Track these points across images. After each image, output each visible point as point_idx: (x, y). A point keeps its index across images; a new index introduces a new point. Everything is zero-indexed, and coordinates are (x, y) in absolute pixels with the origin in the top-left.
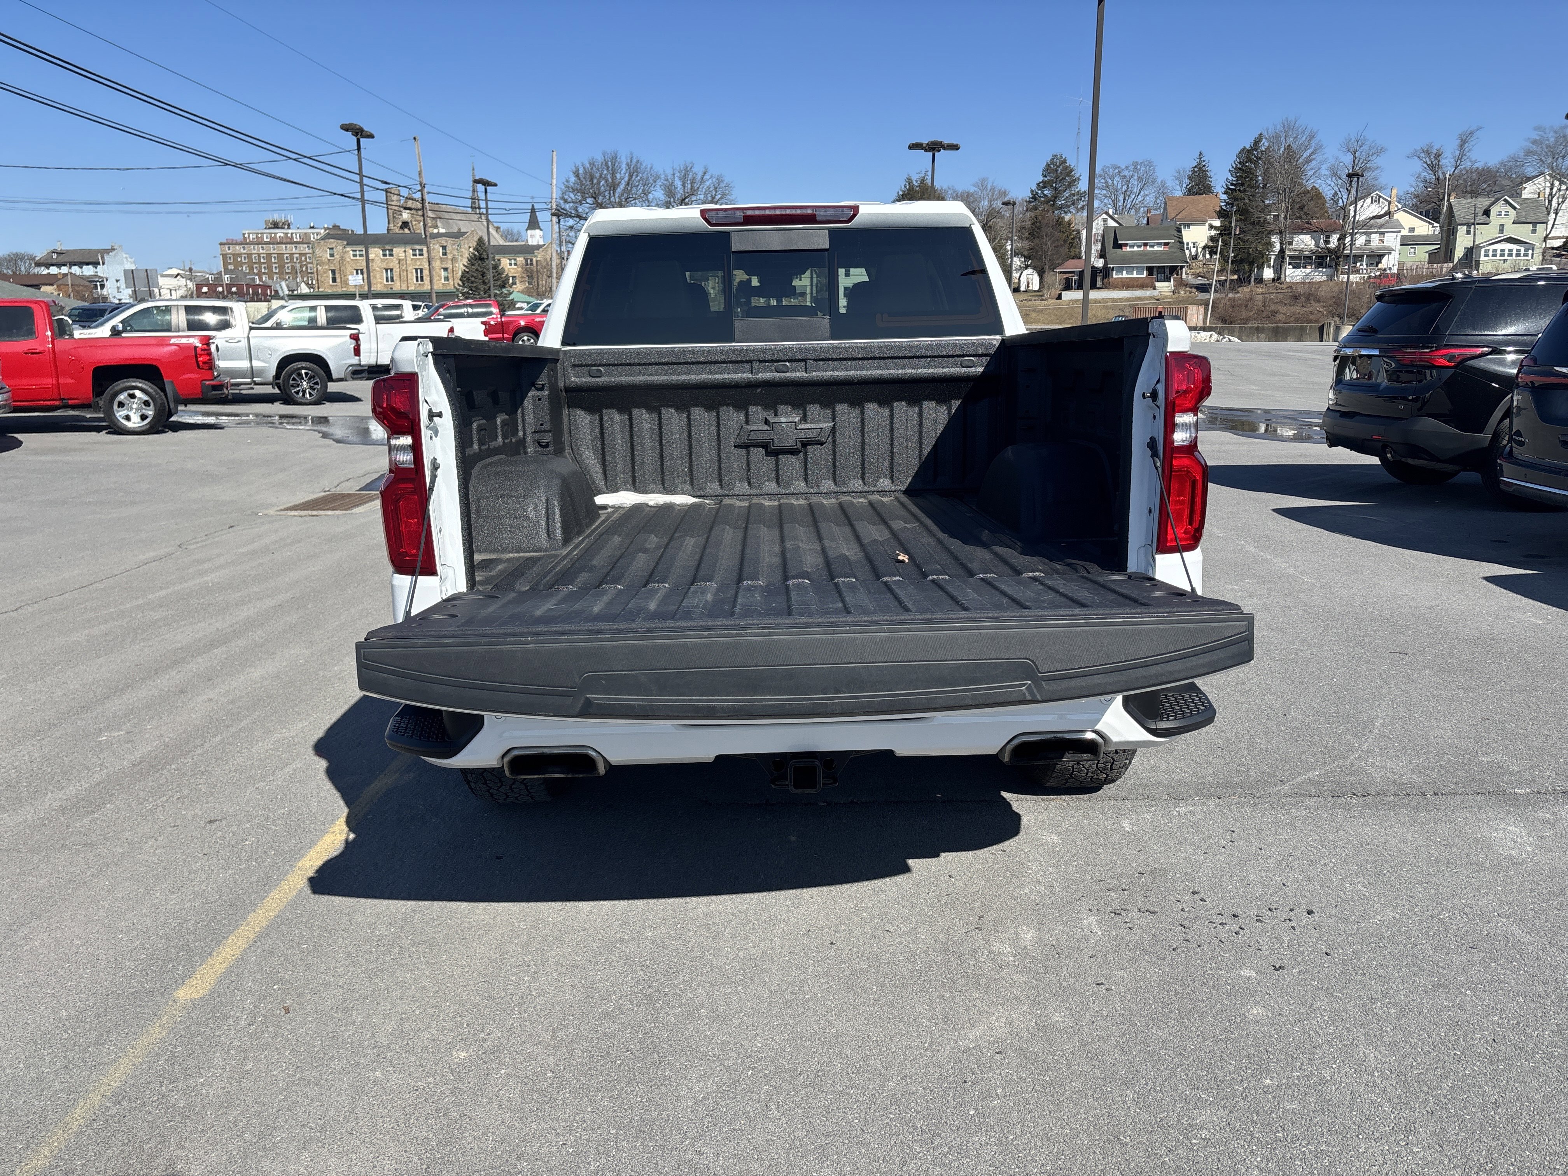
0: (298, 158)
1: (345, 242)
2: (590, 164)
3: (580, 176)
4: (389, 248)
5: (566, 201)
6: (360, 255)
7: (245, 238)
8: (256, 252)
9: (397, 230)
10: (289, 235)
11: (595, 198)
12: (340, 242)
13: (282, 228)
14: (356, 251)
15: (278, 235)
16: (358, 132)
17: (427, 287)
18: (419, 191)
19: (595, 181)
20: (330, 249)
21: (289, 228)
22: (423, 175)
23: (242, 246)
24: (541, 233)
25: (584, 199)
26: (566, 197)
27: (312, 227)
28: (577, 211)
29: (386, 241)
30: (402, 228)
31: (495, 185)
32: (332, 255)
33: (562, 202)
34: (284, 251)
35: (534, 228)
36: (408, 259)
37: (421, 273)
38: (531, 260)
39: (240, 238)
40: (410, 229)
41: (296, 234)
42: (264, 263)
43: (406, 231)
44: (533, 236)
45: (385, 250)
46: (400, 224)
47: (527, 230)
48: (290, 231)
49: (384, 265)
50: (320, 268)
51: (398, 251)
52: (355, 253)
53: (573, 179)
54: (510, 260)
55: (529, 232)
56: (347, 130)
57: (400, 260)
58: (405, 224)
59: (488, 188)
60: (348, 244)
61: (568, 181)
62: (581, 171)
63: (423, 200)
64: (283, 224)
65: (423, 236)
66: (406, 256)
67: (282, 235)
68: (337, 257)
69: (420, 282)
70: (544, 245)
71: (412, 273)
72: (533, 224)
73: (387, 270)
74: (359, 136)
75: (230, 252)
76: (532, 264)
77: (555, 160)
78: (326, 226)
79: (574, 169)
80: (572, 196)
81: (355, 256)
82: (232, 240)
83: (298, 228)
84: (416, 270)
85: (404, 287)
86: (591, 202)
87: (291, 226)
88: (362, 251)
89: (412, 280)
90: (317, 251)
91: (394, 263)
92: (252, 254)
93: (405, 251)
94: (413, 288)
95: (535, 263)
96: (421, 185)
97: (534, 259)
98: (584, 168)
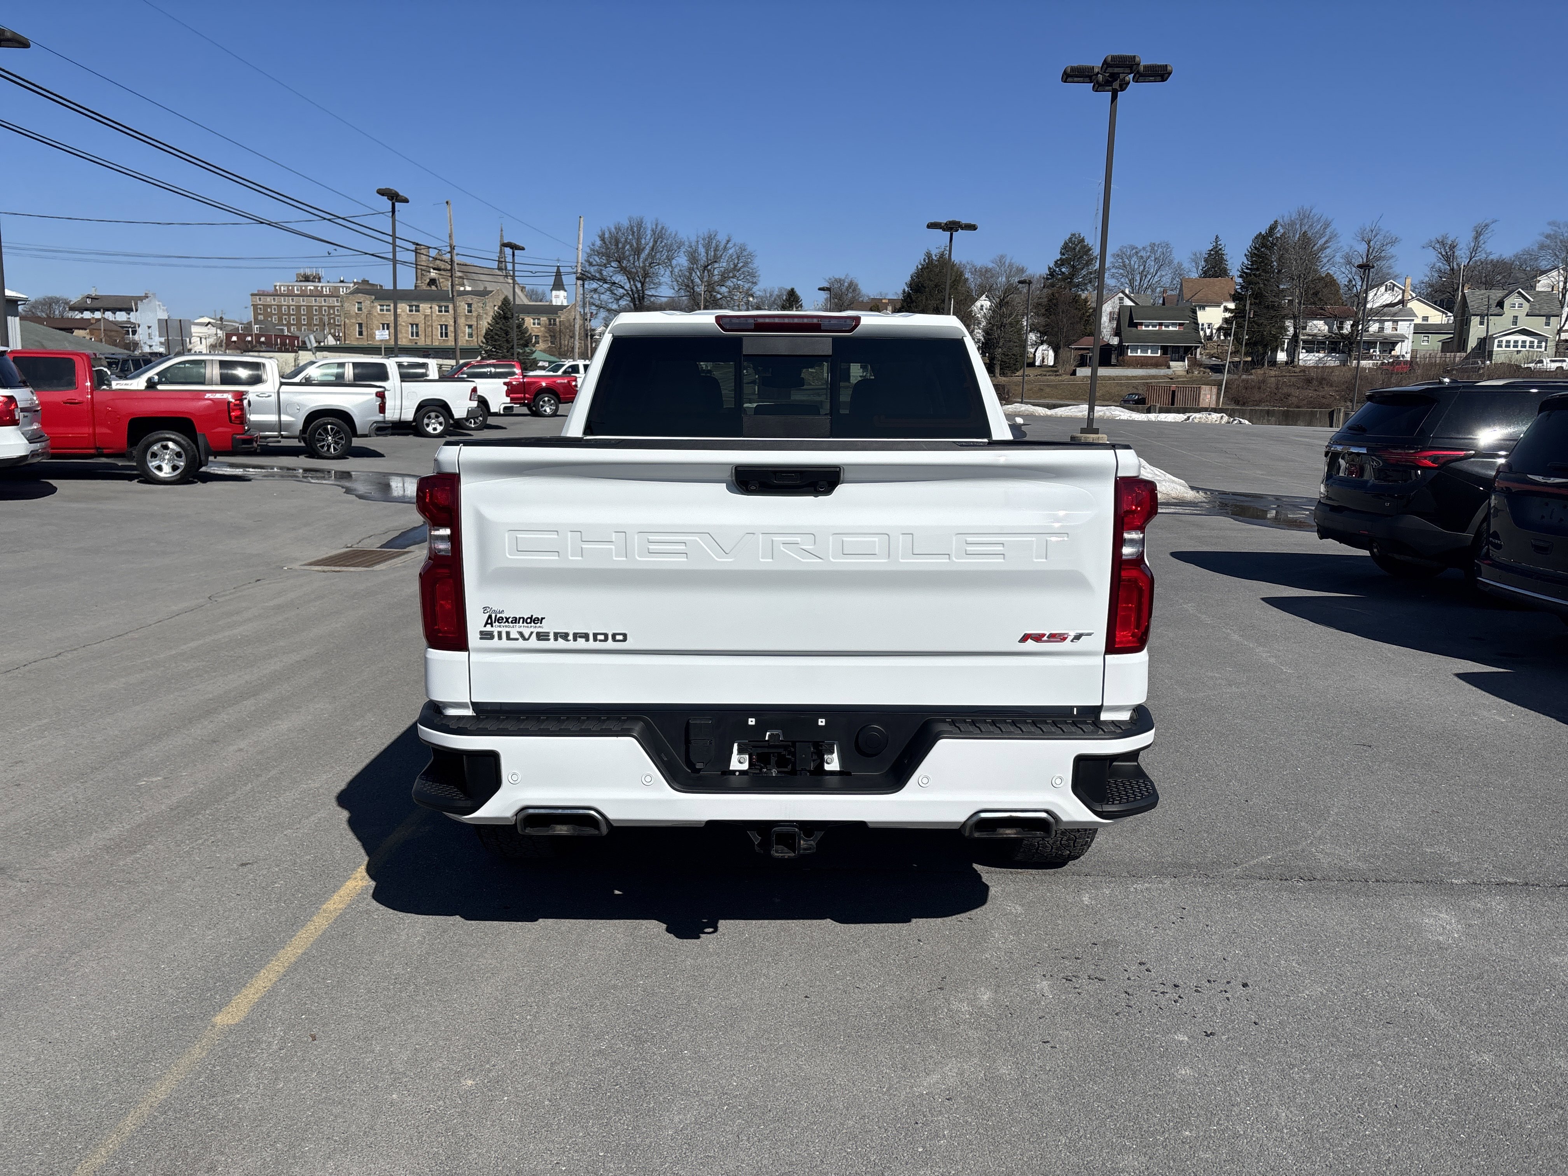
0: (333, 218)
1: (373, 297)
2: (616, 228)
3: (606, 240)
4: (416, 303)
5: (591, 264)
6: (387, 310)
7: (276, 290)
8: (286, 303)
9: (425, 287)
10: (319, 288)
11: (619, 262)
12: (368, 296)
13: (313, 281)
14: (383, 306)
15: (309, 288)
16: (394, 197)
17: (451, 343)
18: (449, 252)
19: (620, 246)
20: (358, 303)
21: (319, 281)
22: (454, 237)
23: (272, 298)
24: (565, 294)
25: (609, 262)
26: (591, 260)
27: (342, 282)
28: (601, 274)
29: (413, 297)
30: (429, 284)
31: (523, 249)
32: (360, 309)
33: (587, 264)
34: (314, 303)
35: (559, 290)
36: (434, 315)
37: (446, 329)
38: (555, 320)
39: (271, 289)
40: (437, 286)
41: (326, 287)
42: (293, 315)
43: (434, 288)
44: (557, 297)
45: (412, 306)
46: (428, 280)
47: (551, 290)
48: (320, 285)
49: (410, 320)
50: (347, 321)
51: (425, 307)
52: (382, 308)
53: (599, 243)
54: (534, 319)
55: (554, 293)
56: (383, 195)
57: (426, 316)
58: (433, 282)
59: (516, 252)
60: (376, 299)
61: (593, 245)
62: (607, 236)
63: (452, 261)
64: (314, 277)
65: (451, 296)
66: (431, 312)
67: (312, 288)
68: (365, 310)
69: (444, 338)
70: (568, 306)
71: (437, 329)
72: (558, 285)
73: (412, 325)
74: (394, 201)
75: (261, 303)
76: (555, 324)
77: (582, 225)
78: (355, 280)
79: (600, 233)
80: (597, 259)
81: (382, 310)
82: (264, 291)
83: (328, 282)
84: (441, 326)
85: (429, 342)
86: (616, 266)
87: (322, 280)
88: (389, 306)
89: (437, 336)
90: (346, 305)
91: (420, 319)
92: (282, 306)
93: (431, 308)
94: (437, 344)
95: (558, 323)
96: (451, 247)
97: (557, 320)
98: (610, 233)
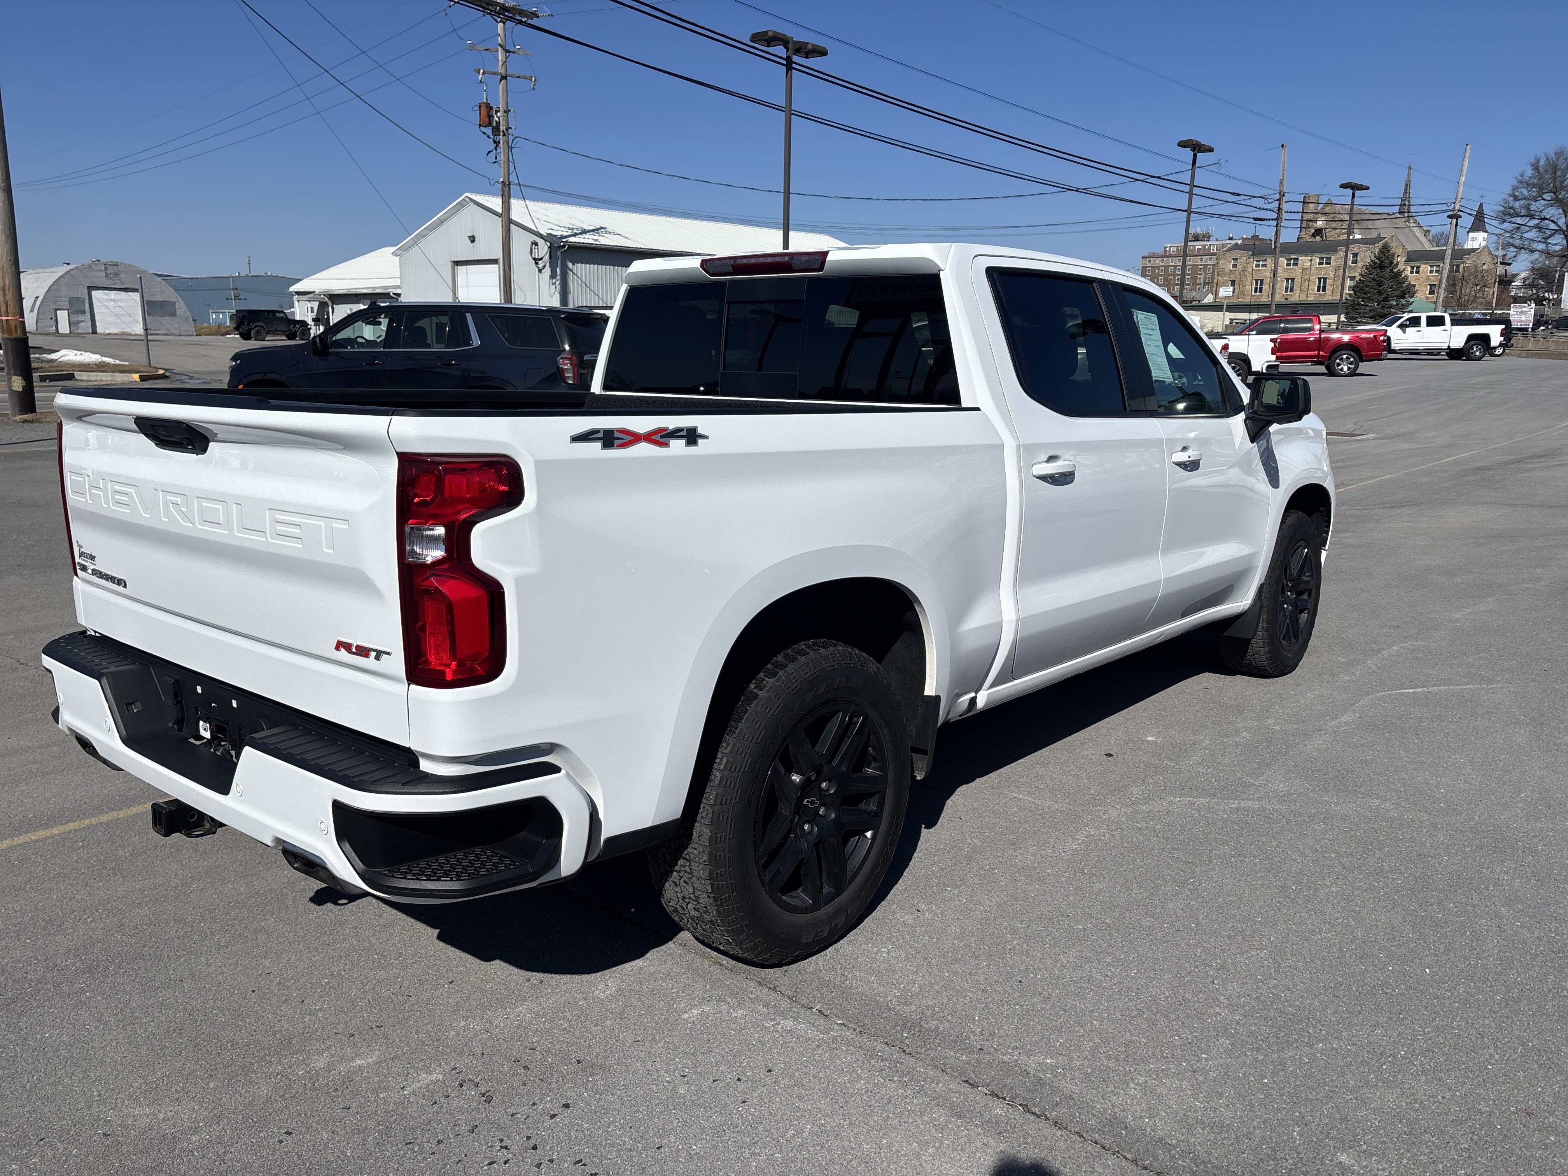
1: (1251, 253)
2: (1556, 154)
3: (1541, 169)
4: (1294, 257)
5: (1516, 198)
6: (1264, 266)
7: (1166, 251)
8: (1172, 264)
9: (1308, 238)
11: (1555, 193)
12: (1245, 252)
13: (1202, 240)
14: (1259, 261)
15: (1197, 247)
16: (1197, 148)
19: (1559, 173)
20: (1234, 259)
21: (1209, 240)
22: (1284, 183)
23: (1161, 259)
24: (1485, 235)
25: (1540, 195)
26: (1517, 194)
27: (1231, 239)
28: (1529, 209)
29: (1293, 250)
30: (1314, 235)
31: (1367, 188)
32: (1235, 266)
33: (1511, 199)
34: (1199, 263)
35: (1478, 231)
36: (1313, 268)
37: (1325, 282)
38: (1458, 266)
39: (1161, 251)
40: (1322, 237)
41: (1214, 245)
42: (1178, 275)
43: (1318, 238)
44: (1474, 239)
45: (1291, 259)
46: (1313, 231)
47: (1468, 232)
48: (1209, 243)
49: (1287, 275)
50: (1220, 279)
51: (1304, 261)
52: (1258, 263)
53: (1529, 172)
54: (1431, 266)
55: (1471, 235)
56: (1185, 147)
57: (1304, 269)
58: (1318, 232)
59: (1357, 193)
60: (1253, 255)
61: (1522, 175)
62: (1542, 163)
63: (1279, 209)
64: (1204, 236)
65: (1273, 247)
66: (1311, 265)
67: (1200, 247)
68: (1240, 268)
69: (1321, 292)
70: (1478, 249)
71: (1314, 283)
72: (1479, 225)
73: (1287, 280)
74: (1196, 152)
75: (1150, 265)
76: (1457, 271)
77: (1467, 154)
78: (1245, 237)
79: (1533, 161)
80: (1525, 192)
82: (1154, 253)
83: (1217, 240)
84: (1320, 279)
85: (1303, 297)
86: (1549, 198)
87: (1211, 238)
88: (1266, 260)
89: (1313, 290)
90: (1221, 262)
91: (1296, 272)
92: (1169, 266)
93: (1311, 260)
94: (1312, 299)
95: (1461, 270)
96: (1280, 194)
97: (1462, 266)
98: (1547, 159)
